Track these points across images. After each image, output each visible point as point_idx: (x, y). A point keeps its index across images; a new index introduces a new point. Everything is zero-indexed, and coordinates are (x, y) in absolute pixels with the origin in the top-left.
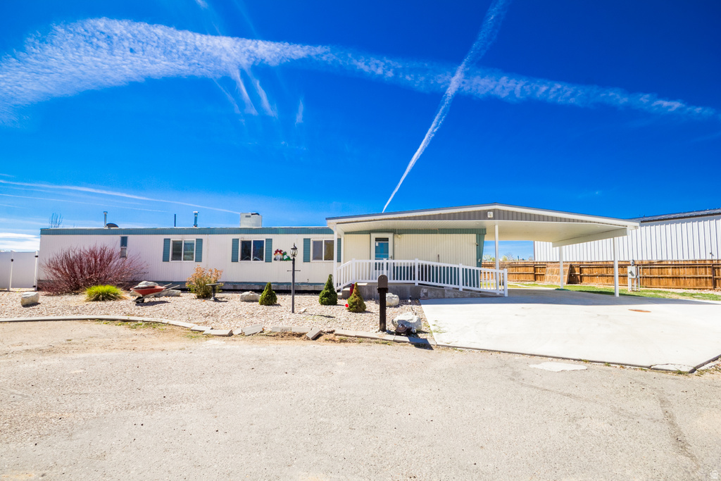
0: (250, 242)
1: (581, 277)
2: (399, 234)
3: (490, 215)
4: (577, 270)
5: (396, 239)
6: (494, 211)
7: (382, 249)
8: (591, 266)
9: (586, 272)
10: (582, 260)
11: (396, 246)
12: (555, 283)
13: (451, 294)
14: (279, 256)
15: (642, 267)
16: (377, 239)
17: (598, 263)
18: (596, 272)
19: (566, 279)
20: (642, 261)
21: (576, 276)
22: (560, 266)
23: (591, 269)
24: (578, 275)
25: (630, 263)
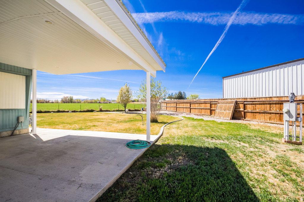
1: (245, 113)
4: (241, 106)
8: (254, 102)
9: (249, 108)
10: (246, 97)
12: (221, 119)
17: (261, 100)
18: (259, 108)
19: (230, 115)
21: (240, 112)
22: (227, 103)
23: (254, 105)
24: (242, 111)
25: (286, 99)
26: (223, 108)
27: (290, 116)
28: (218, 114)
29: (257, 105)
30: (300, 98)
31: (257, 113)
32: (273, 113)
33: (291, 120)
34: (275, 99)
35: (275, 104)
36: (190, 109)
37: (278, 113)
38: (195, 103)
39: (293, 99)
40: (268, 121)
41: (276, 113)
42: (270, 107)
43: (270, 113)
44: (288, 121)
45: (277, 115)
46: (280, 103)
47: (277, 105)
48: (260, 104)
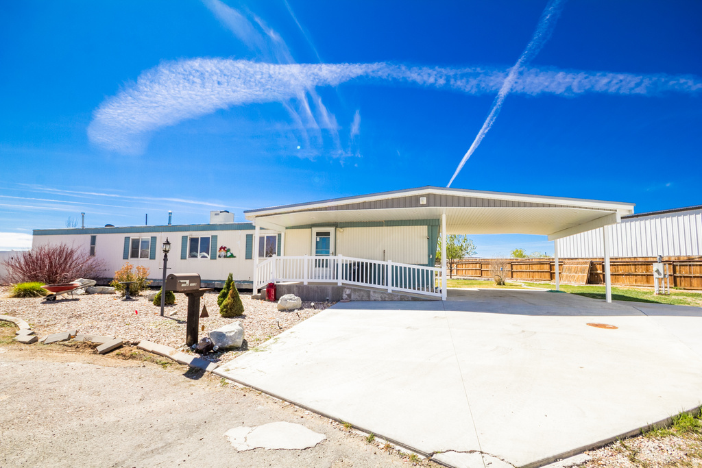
0: (198, 239)
1: (604, 276)
2: (341, 227)
3: (423, 201)
4: (599, 267)
5: (338, 233)
6: (428, 196)
7: (323, 244)
11: (338, 241)
12: (573, 284)
13: (377, 296)
14: (223, 253)
15: (678, 264)
16: (318, 234)
17: (624, 260)
18: (621, 270)
19: (586, 278)
20: (679, 257)
21: (598, 274)
22: (578, 263)
23: (616, 267)
24: (600, 273)
25: (655, 260)
26: (573, 270)
27: (659, 274)
28: (567, 277)
29: (619, 267)
30: (667, 259)
31: (620, 275)
32: (639, 275)
33: (660, 277)
34: (641, 260)
35: (641, 265)
36: (512, 272)
37: (645, 275)
38: (520, 263)
39: (661, 260)
40: (634, 284)
41: (642, 275)
42: (635, 269)
43: (636, 275)
44: (658, 278)
45: (644, 277)
46: (648, 264)
47: (643, 266)
48: (623, 265)
